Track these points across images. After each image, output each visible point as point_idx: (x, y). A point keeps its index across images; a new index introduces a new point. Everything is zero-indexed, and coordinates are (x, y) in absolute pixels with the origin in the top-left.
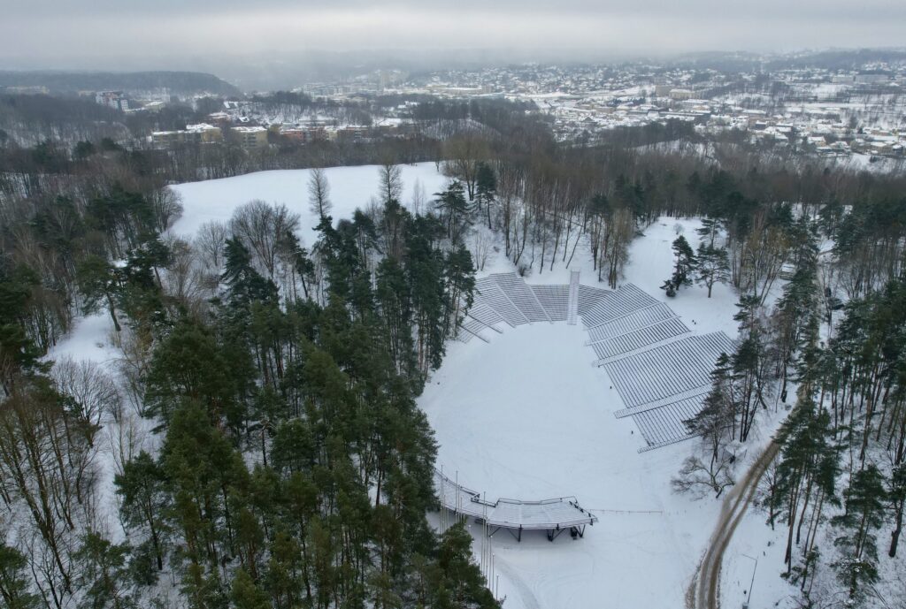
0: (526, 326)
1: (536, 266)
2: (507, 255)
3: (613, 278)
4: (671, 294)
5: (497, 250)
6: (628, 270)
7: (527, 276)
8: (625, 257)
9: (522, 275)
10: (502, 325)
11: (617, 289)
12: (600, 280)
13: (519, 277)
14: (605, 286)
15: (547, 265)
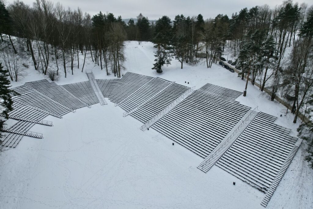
0: (70, 114)
1: (61, 71)
2: (36, 69)
3: (116, 71)
4: (159, 71)
5: (27, 67)
6: (125, 64)
7: (57, 80)
8: (123, 58)
9: (53, 80)
10: (49, 119)
11: (121, 77)
12: (108, 74)
13: (50, 81)
14: (112, 77)
15: (69, 69)
